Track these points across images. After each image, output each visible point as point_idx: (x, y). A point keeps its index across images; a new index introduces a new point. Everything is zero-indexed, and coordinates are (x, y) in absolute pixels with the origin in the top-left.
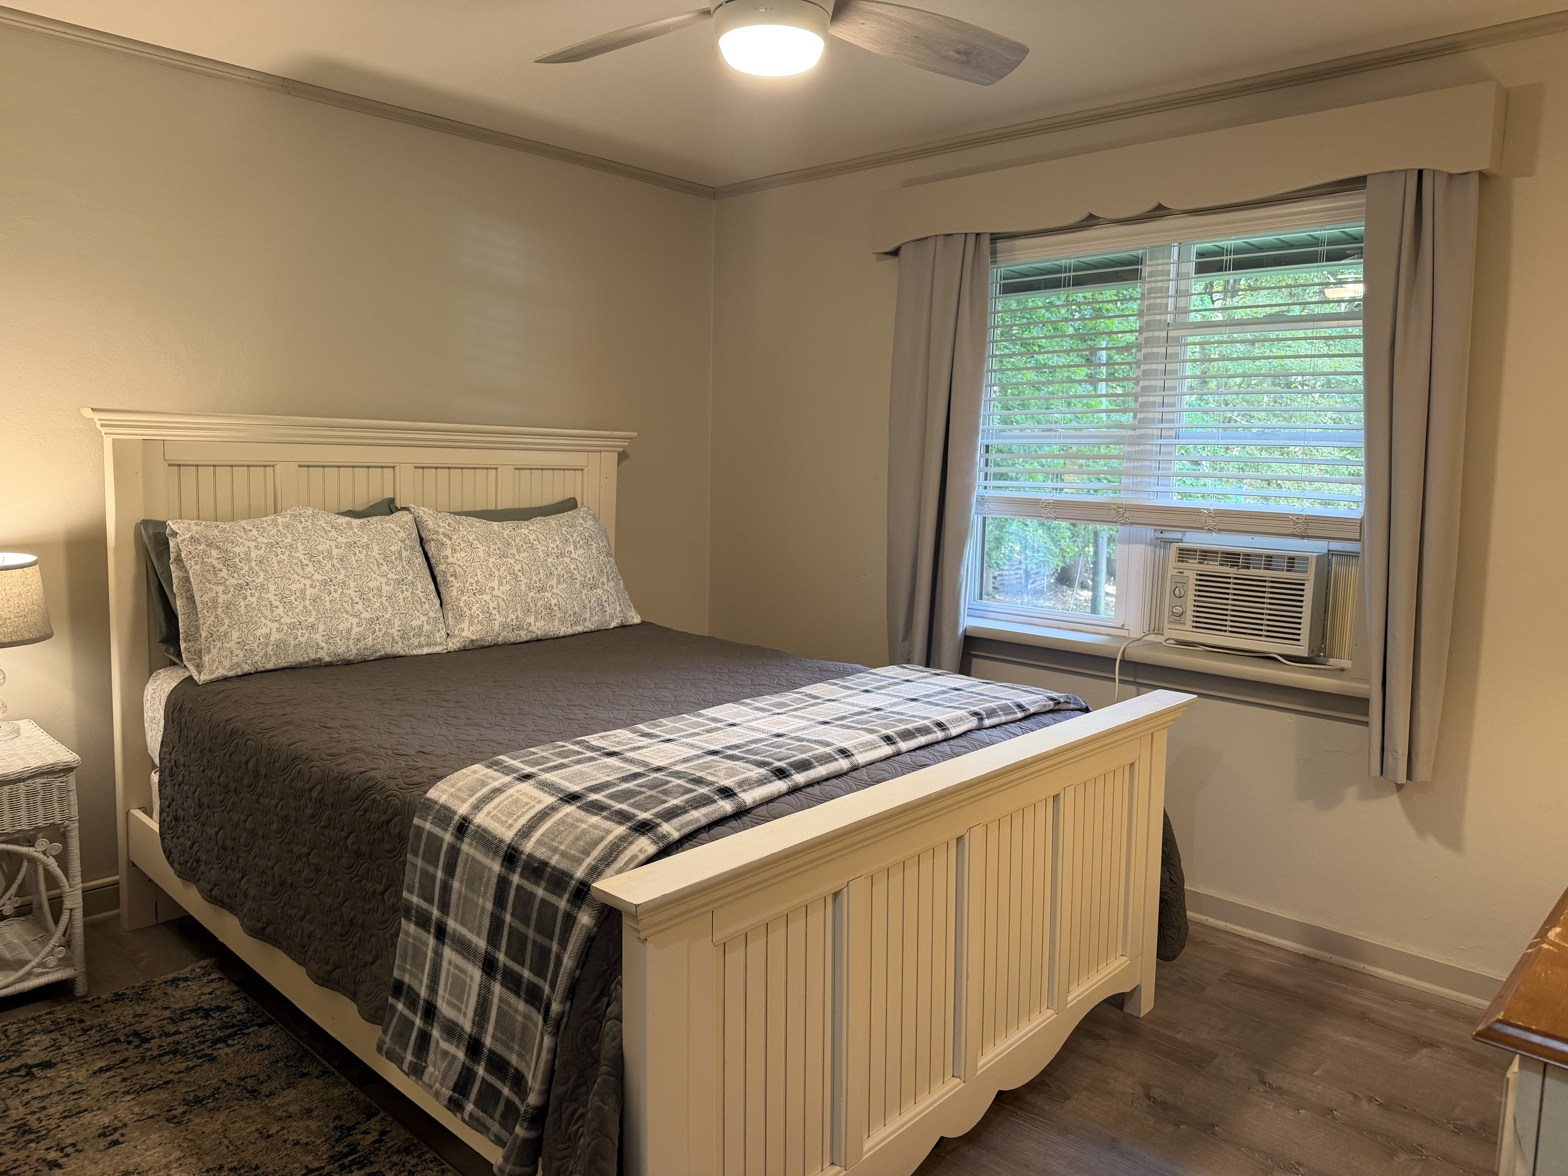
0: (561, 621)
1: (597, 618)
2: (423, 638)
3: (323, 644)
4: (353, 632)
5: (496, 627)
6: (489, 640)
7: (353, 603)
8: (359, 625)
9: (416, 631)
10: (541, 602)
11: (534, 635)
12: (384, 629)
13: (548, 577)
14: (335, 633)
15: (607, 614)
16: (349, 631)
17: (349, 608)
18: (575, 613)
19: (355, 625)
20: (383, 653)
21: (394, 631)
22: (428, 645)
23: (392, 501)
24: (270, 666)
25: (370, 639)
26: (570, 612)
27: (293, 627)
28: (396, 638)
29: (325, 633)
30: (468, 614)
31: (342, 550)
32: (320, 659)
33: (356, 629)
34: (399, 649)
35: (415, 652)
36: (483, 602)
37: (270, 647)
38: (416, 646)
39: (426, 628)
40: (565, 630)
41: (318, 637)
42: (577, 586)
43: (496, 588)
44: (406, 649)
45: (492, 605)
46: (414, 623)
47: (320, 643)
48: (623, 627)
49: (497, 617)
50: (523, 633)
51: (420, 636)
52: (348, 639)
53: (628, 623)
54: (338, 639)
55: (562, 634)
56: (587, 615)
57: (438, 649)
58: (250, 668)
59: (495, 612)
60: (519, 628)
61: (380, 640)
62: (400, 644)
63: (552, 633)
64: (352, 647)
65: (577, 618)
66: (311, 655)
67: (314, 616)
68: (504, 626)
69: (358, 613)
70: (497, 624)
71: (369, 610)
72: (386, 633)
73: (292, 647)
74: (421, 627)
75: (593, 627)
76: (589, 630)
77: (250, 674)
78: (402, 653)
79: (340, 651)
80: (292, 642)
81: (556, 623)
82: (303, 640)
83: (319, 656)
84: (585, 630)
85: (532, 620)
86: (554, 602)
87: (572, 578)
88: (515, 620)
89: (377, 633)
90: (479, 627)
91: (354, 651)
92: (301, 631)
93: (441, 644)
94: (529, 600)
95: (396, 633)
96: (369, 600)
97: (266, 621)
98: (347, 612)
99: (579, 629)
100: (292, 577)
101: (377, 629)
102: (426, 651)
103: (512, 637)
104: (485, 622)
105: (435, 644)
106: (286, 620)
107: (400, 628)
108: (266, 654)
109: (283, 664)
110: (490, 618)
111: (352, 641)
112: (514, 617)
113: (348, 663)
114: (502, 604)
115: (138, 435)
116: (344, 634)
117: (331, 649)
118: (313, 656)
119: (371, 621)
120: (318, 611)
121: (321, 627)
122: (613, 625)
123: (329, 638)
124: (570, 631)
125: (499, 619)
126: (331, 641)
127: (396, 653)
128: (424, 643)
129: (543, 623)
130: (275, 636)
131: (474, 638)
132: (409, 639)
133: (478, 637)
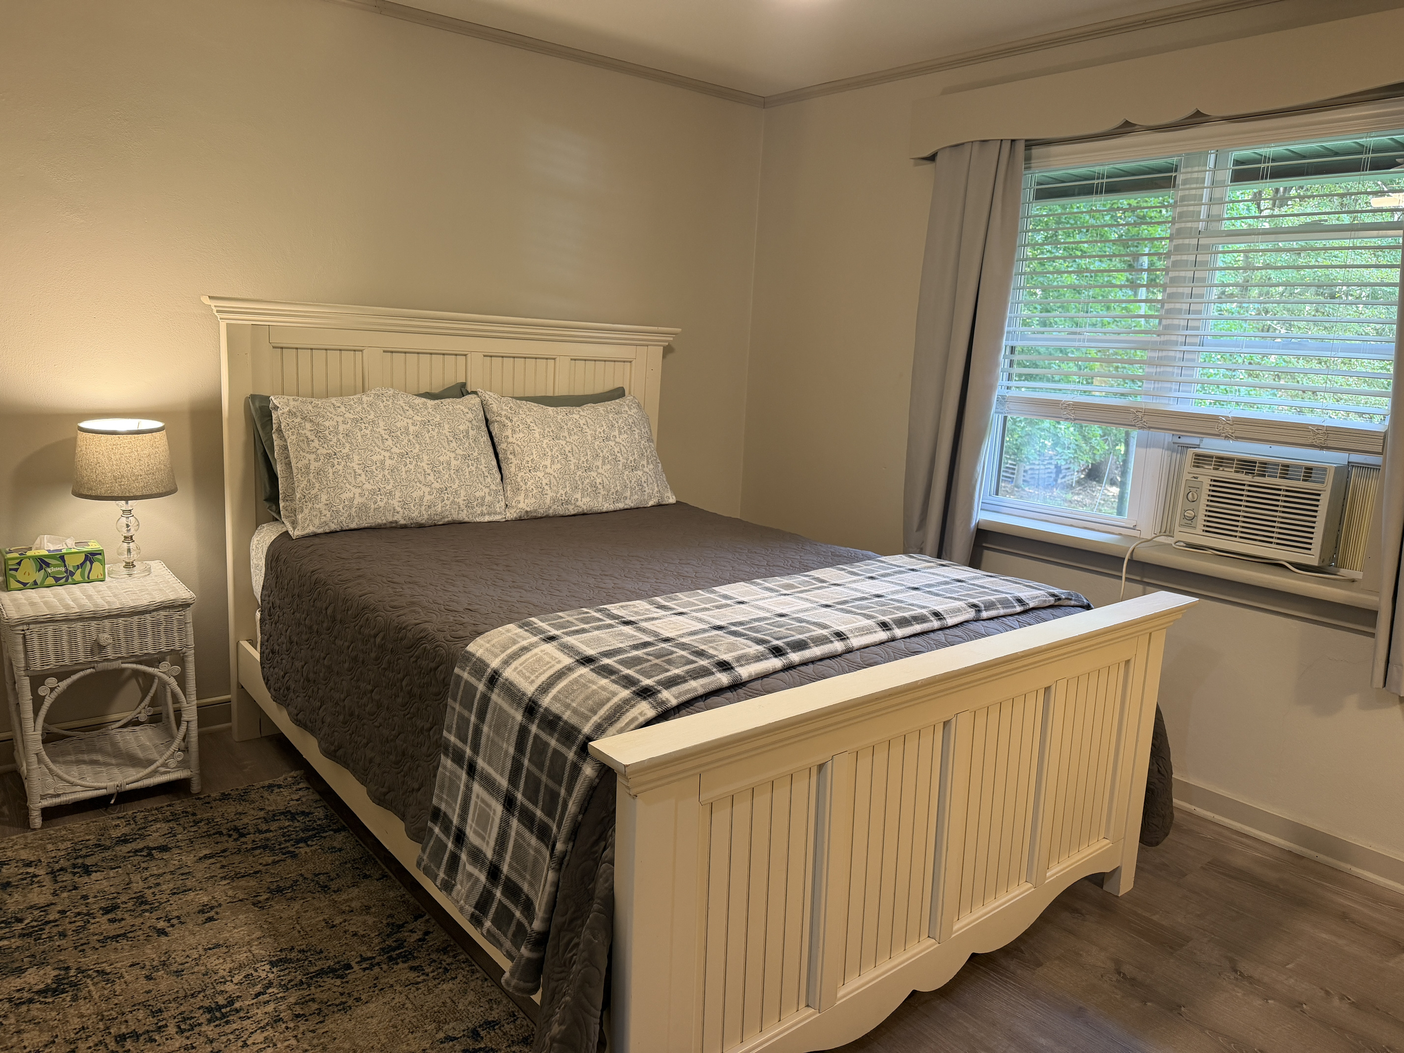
0: (605, 498)
1: (636, 497)
2: (485, 508)
3: (399, 509)
4: (425, 499)
5: (548, 501)
6: (541, 512)
7: (426, 475)
8: (430, 494)
9: (479, 501)
10: (588, 481)
11: (581, 510)
12: (452, 498)
13: (594, 458)
14: (410, 499)
15: (646, 493)
16: (421, 498)
17: (422, 478)
18: (617, 491)
19: (427, 493)
20: (450, 519)
21: (460, 501)
22: (489, 514)
23: (464, 385)
24: (353, 526)
25: (440, 506)
26: (613, 490)
27: (373, 493)
28: (462, 506)
29: (401, 500)
30: (523, 488)
31: (417, 428)
32: (396, 522)
33: (427, 497)
34: (464, 516)
35: (478, 520)
36: (537, 479)
37: (354, 510)
38: (479, 514)
39: (488, 499)
40: (607, 506)
41: (395, 503)
42: (620, 467)
43: (549, 466)
44: (471, 516)
45: (544, 481)
46: (478, 494)
47: (397, 508)
48: (659, 505)
49: (549, 492)
50: (571, 507)
51: (482, 506)
52: (421, 506)
53: (664, 503)
54: (412, 505)
55: (605, 509)
56: (628, 494)
57: (497, 518)
58: (336, 527)
59: (547, 487)
60: (568, 502)
61: (447, 507)
62: (465, 511)
63: (596, 508)
64: (424, 513)
65: (619, 497)
66: (388, 518)
67: (392, 484)
68: (554, 500)
69: (430, 483)
70: (549, 499)
71: (439, 481)
72: (453, 502)
73: (372, 510)
74: (483, 498)
75: (632, 505)
76: (628, 507)
77: (336, 532)
78: (467, 519)
79: (413, 515)
80: (373, 506)
81: (600, 500)
82: (382, 504)
83: (395, 519)
84: (626, 507)
85: (579, 496)
86: (598, 481)
87: (616, 460)
88: (564, 496)
89: (446, 501)
90: (533, 500)
91: (426, 516)
92: (380, 497)
93: (500, 513)
94: (577, 478)
95: (461, 502)
96: (439, 472)
97: (351, 487)
98: (420, 482)
99: (621, 506)
100: (373, 449)
101: (446, 498)
102: (487, 519)
103: (561, 511)
104: (538, 496)
105: (495, 513)
106: (367, 486)
107: (465, 498)
108: (350, 515)
109: (365, 524)
110: (542, 493)
111: (423, 508)
112: (563, 493)
113: (420, 526)
114: (553, 480)
115: (247, 320)
116: (417, 501)
117: (406, 513)
118: (390, 519)
119: (440, 491)
120: (395, 480)
121: (398, 494)
122: (651, 503)
123: (404, 504)
124: (612, 507)
125: (551, 494)
126: (406, 506)
127: (461, 519)
128: (486, 512)
129: (588, 499)
130: (358, 500)
131: (528, 509)
132: (473, 508)
133: (532, 509)
